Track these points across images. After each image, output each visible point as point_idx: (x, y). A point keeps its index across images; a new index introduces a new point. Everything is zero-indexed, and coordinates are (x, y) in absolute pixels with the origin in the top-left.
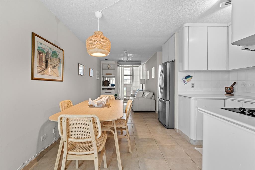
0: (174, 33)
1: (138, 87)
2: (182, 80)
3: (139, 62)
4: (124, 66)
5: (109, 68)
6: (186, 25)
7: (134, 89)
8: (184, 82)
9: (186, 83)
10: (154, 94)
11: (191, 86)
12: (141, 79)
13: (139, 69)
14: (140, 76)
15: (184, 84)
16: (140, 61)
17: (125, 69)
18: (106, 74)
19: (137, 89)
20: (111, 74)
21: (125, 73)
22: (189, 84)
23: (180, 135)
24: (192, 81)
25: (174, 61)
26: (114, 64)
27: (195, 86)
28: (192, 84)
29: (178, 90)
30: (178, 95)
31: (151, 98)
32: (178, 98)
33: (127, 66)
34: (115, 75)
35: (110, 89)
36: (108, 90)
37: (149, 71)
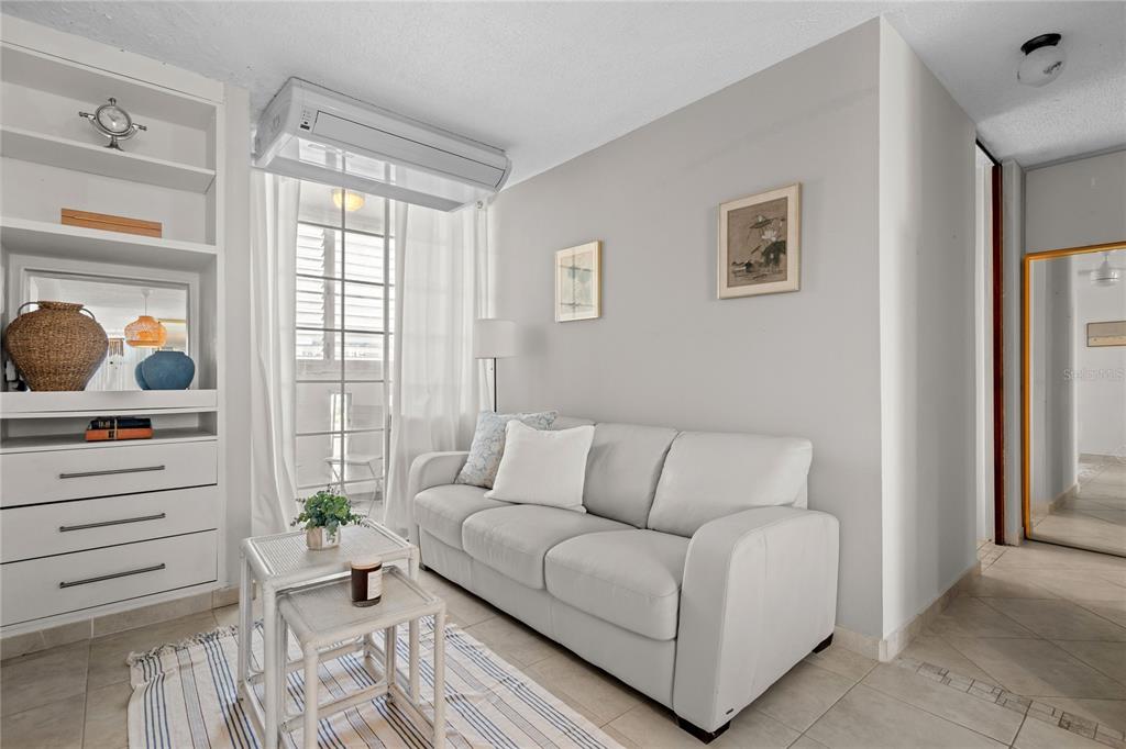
1: (436, 386)
5: (113, 147)
7: (404, 412)
19: (428, 402)
20: (154, 229)
34: (218, 250)
35: (137, 426)
36: (111, 438)
37: (601, 246)
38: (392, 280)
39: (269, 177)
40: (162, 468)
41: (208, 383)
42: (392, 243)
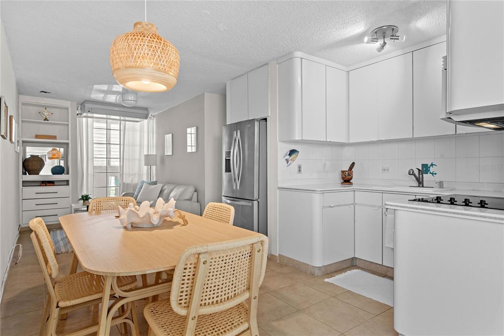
0: (267, 64)
1: (135, 174)
2: (284, 157)
3: (145, 112)
4: (95, 115)
5: (46, 119)
6: (298, 54)
7: (124, 181)
8: (288, 162)
9: (290, 164)
10: (195, 191)
11: (297, 169)
12: (145, 155)
13: (138, 128)
14: (141, 146)
15: (287, 166)
16: (146, 109)
17: (96, 125)
18: (37, 136)
19: (132, 179)
20: (55, 137)
21: (99, 136)
22: (294, 165)
23: (286, 266)
24: (298, 159)
25: (266, 119)
26: (67, 109)
27: (302, 169)
28: (298, 165)
29: (279, 178)
30: (278, 188)
31: (190, 200)
32: (278, 192)
33: (105, 116)
34: (69, 141)
35: (51, 183)
36: (46, 186)
37: (173, 135)
38: (122, 143)
39: (84, 119)
40: (57, 193)
41: (68, 173)
42: (122, 132)
